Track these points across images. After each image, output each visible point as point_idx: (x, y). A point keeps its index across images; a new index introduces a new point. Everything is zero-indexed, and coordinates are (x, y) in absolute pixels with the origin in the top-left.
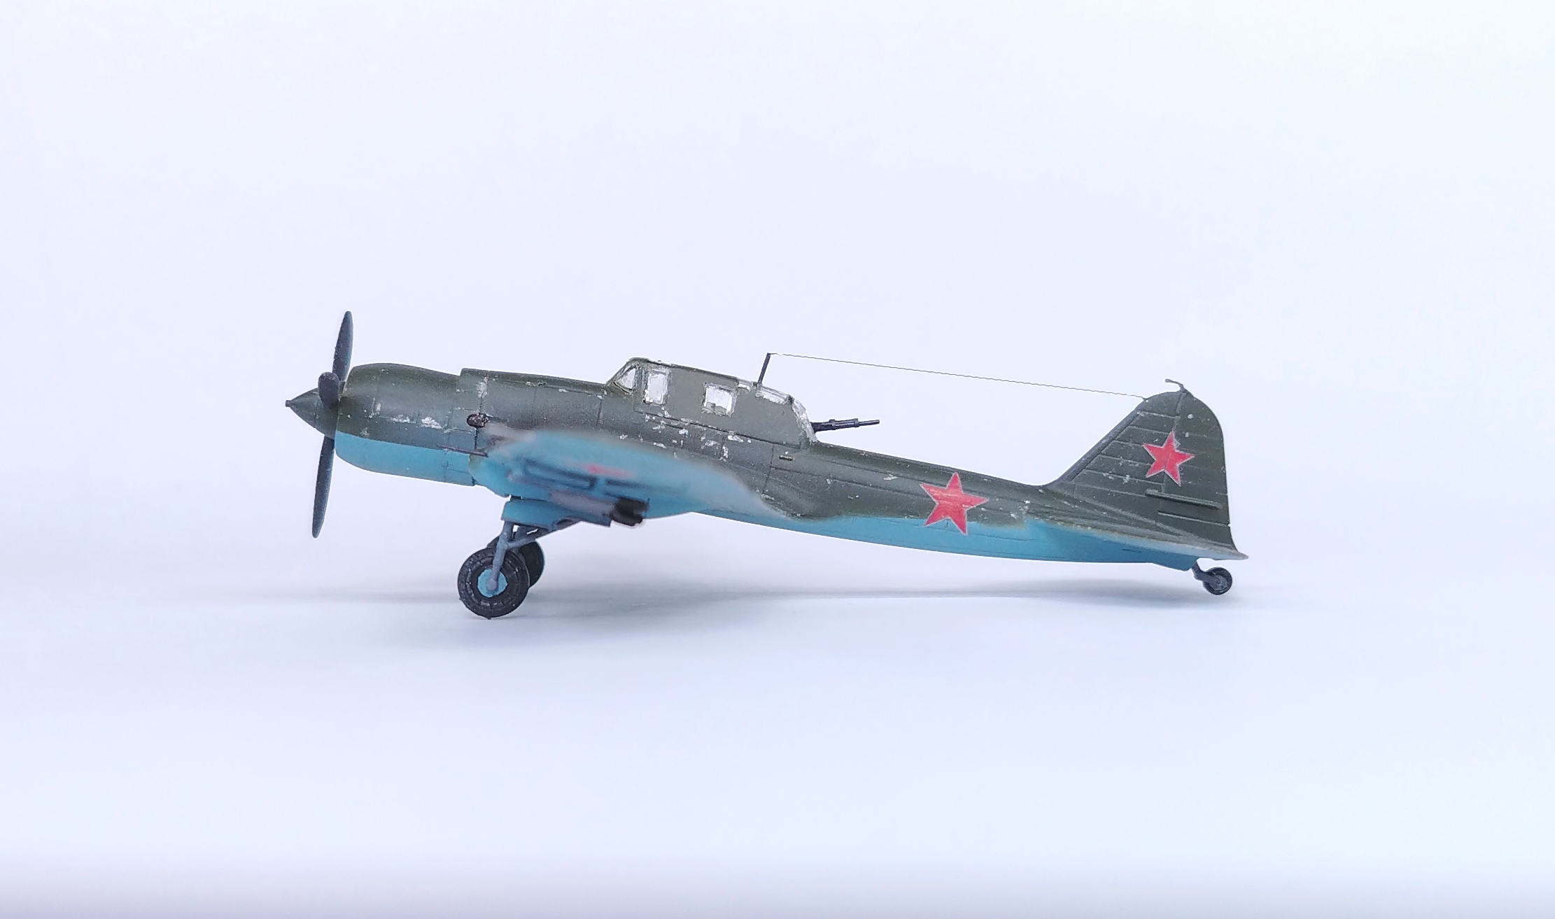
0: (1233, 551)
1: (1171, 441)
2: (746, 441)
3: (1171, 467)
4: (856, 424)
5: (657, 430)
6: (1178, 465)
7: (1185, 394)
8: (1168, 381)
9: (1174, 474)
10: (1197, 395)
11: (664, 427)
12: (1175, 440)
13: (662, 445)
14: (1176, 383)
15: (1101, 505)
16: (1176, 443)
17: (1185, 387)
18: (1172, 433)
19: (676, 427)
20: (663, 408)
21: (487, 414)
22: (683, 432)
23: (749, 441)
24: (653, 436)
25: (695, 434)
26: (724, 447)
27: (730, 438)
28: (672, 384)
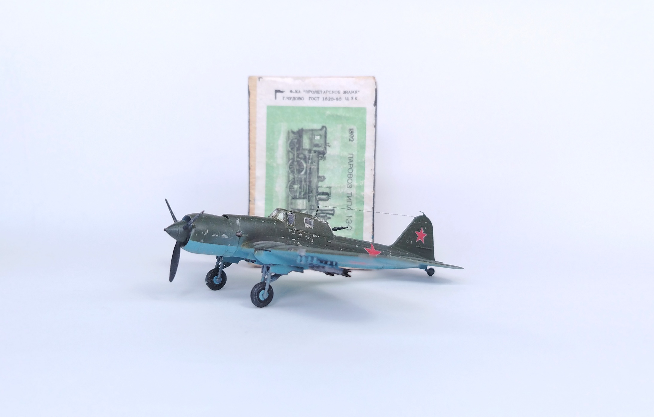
0: (434, 262)
1: (422, 230)
2: (318, 237)
3: (422, 238)
4: (342, 228)
5: (293, 235)
6: (423, 237)
7: (424, 215)
8: (420, 212)
9: (422, 240)
10: (427, 216)
11: (295, 233)
12: (423, 230)
13: (295, 240)
14: (422, 212)
15: (407, 252)
16: (423, 231)
17: (424, 214)
18: (422, 228)
19: (298, 233)
20: (294, 227)
21: (242, 232)
22: (300, 235)
23: (319, 237)
24: (292, 237)
25: (304, 235)
26: (312, 239)
27: (313, 236)
28: (296, 218)
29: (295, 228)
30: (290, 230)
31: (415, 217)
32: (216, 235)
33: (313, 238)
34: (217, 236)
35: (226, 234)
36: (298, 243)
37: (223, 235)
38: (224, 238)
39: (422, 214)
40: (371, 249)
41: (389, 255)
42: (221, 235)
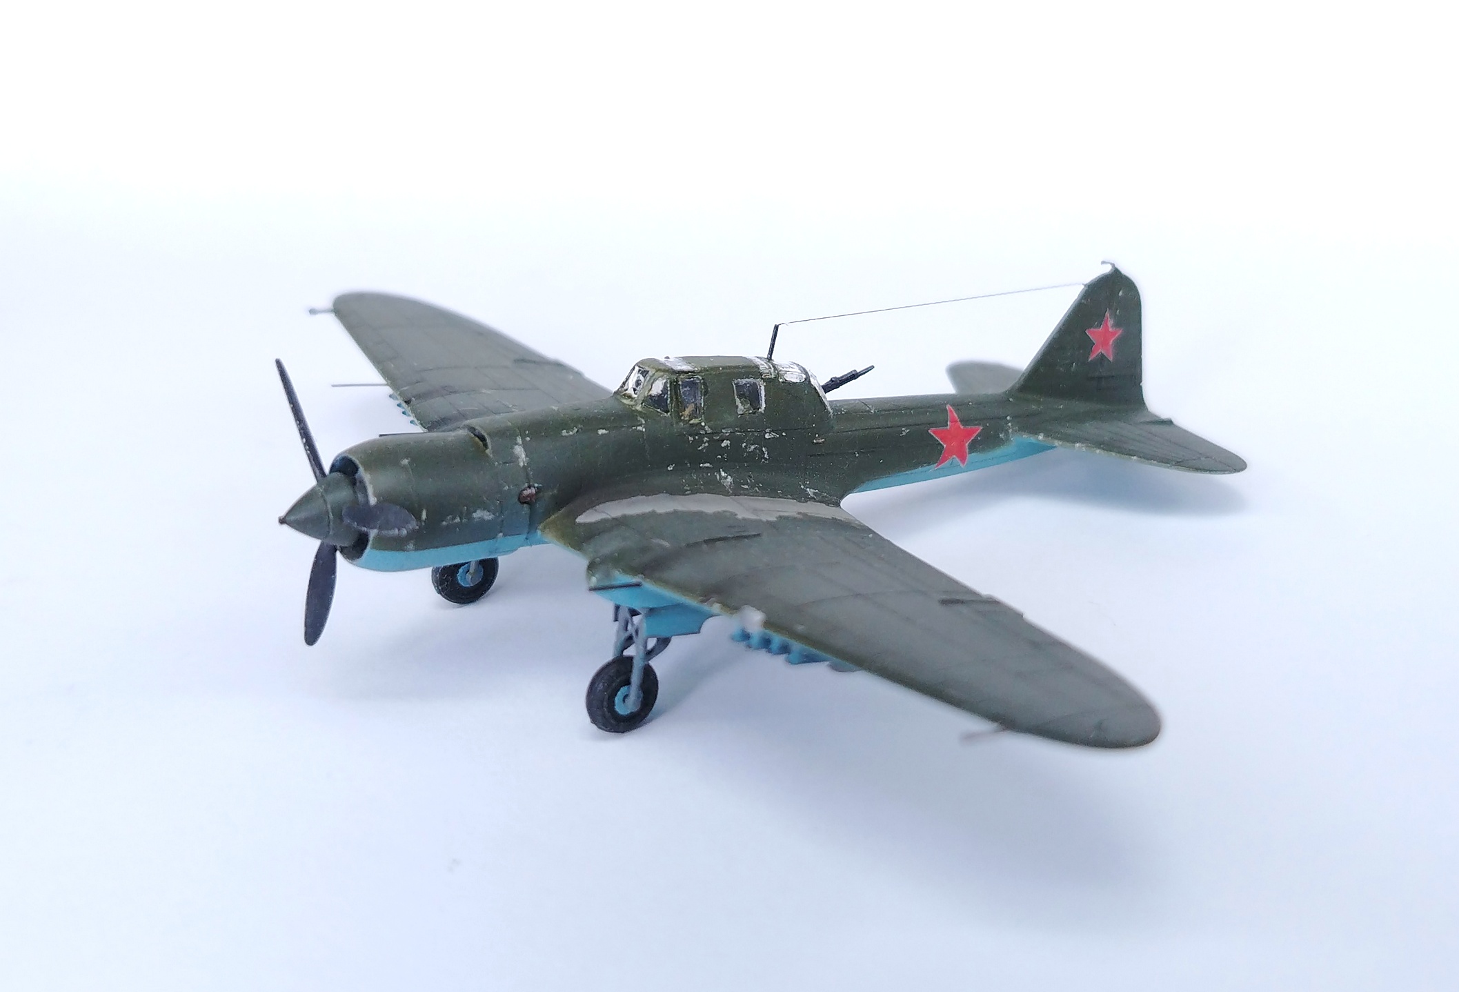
1: (1107, 320)
2: (781, 434)
3: (1107, 346)
5: (701, 450)
6: (1112, 341)
7: (1115, 270)
8: (1103, 262)
9: (1108, 351)
11: (707, 444)
12: (1110, 319)
13: (708, 465)
14: (1108, 263)
16: (1110, 322)
18: (1107, 314)
19: (718, 440)
20: (703, 424)
21: (536, 485)
22: (725, 443)
23: (784, 434)
24: (699, 458)
25: (736, 442)
26: (764, 449)
27: (767, 436)
28: (706, 393)
29: (706, 428)
30: (691, 438)
31: (1085, 283)
32: (454, 518)
33: (767, 443)
34: (458, 520)
35: (485, 508)
36: (720, 475)
37: (479, 514)
38: (482, 520)
39: (1107, 269)
40: (948, 427)
41: (1007, 433)
42: (469, 513)
